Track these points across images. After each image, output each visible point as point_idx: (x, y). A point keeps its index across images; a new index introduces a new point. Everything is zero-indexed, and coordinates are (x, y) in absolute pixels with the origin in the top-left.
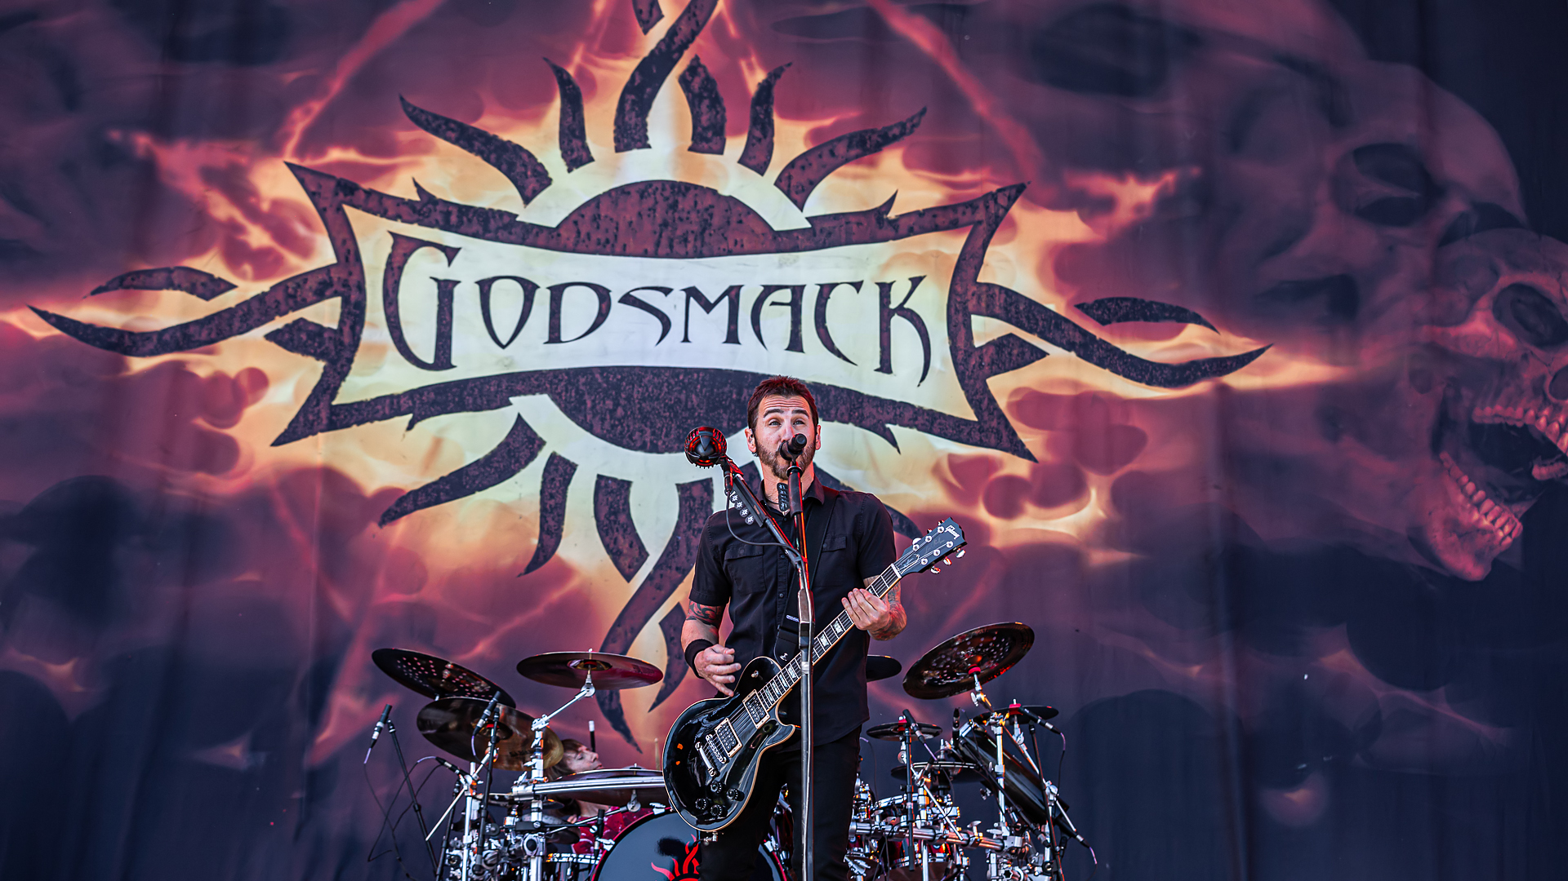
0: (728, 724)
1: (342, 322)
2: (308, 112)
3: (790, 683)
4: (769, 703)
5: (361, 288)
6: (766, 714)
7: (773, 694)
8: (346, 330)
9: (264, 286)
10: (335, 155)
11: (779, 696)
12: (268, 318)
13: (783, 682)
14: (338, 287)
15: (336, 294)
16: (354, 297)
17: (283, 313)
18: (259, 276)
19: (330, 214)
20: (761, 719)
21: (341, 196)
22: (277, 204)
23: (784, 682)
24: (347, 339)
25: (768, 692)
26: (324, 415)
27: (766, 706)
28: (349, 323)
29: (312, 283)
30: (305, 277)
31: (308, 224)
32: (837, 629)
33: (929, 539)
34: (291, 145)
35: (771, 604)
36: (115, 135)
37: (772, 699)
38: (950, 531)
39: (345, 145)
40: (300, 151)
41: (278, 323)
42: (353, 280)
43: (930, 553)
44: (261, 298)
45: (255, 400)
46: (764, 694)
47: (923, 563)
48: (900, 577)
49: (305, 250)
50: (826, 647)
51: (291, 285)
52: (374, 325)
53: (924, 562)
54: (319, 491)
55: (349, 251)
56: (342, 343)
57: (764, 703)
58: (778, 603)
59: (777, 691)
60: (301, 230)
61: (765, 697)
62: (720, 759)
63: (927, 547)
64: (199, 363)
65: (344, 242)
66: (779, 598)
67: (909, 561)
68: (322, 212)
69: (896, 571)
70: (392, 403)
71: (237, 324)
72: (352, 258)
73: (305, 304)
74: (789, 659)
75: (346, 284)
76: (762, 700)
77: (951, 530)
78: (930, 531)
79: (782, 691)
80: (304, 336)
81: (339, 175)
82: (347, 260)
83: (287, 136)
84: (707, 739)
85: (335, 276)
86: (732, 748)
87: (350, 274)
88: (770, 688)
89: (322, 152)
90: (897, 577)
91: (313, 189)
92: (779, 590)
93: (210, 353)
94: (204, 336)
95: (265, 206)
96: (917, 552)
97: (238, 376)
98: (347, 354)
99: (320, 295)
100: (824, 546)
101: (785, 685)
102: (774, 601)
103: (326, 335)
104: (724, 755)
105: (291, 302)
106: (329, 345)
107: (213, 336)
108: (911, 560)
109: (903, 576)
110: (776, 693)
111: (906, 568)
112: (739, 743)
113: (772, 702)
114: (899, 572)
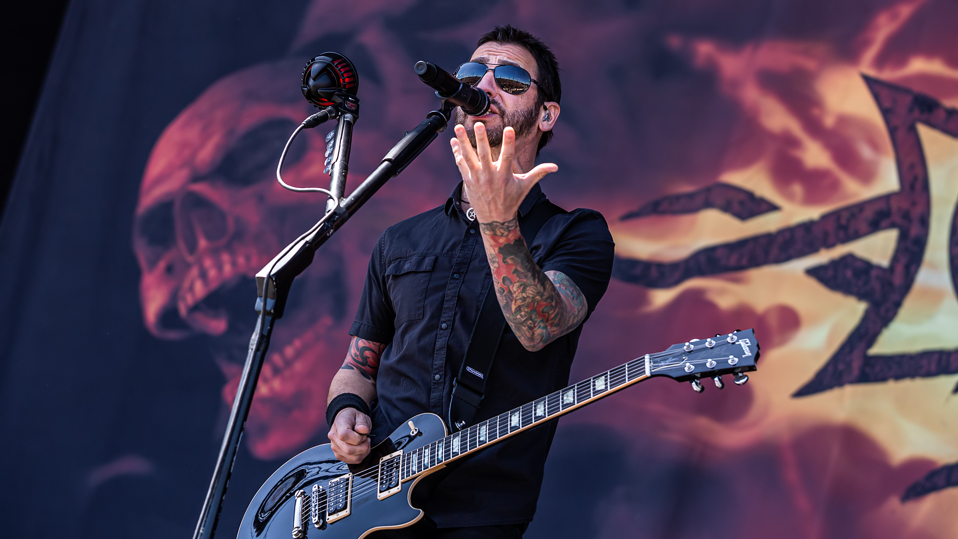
0: (347, 480)
1: (895, 259)
2: (894, 17)
3: (448, 456)
4: (408, 472)
5: (925, 222)
6: (398, 485)
7: (420, 463)
8: (899, 269)
9: (814, 213)
10: (918, 66)
11: (426, 468)
12: (812, 249)
13: (440, 453)
14: (897, 218)
15: (892, 226)
16: (915, 231)
17: (829, 245)
18: (811, 199)
19: (901, 134)
20: (389, 488)
21: (916, 113)
22: (844, 120)
24: (898, 280)
25: (415, 458)
26: (856, 364)
27: (403, 474)
28: (904, 260)
29: (869, 213)
30: (861, 206)
31: (875, 146)
32: (538, 411)
33: (711, 343)
34: (870, 54)
35: (427, 340)
36: (675, 42)
37: (415, 468)
38: (743, 344)
39: (930, 52)
40: (881, 61)
41: (823, 257)
42: (917, 212)
43: (701, 361)
44: (807, 226)
45: (783, 342)
46: (409, 459)
47: (686, 368)
48: (648, 373)
49: (866, 174)
50: (513, 429)
51: (845, 215)
52: (934, 267)
53: (689, 367)
54: (835, 452)
55: (915, 178)
56: (890, 284)
57: (403, 470)
58: (438, 336)
59: (427, 460)
60: (866, 152)
61: (408, 463)
62: (315, 519)
63: (703, 352)
64: (722, 292)
65: (912, 166)
66: (442, 329)
67: (670, 360)
68: (892, 131)
69: (648, 366)
70: (940, 360)
71: (774, 252)
72: (919, 186)
73: (856, 236)
75: (906, 216)
76: (403, 465)
77: (745, 344)
79: (432, 463)
80: (849, 274)
81: (918, 88)
82: (912, 187)
83: (867, 44)
84: (314, 490)
85: (895, 205)
86: (336, 511)
87: (914, 204)
88: (420, 454)
89: (902, 62)
90: (644, 372)
91: (887, 104)
92: (443, 319)
93: (736, 281)
94: (733, 261)
95: (829, 121)
96: (687, 353)
97: (768, 312)
98: (894, 297)
99: (875, 226)
101: (440, 457)
102: (434, 334)
103: (874, 273)
104: (322, 516)
105: (842, 234)
106: (876, 285)
107: (744, 262)
108: (673, 360)
109: (653, 376)
110: (424, 462)
111: (663, 367)
112: (348, 509)
113: (414, 473)
114: (651, 367)
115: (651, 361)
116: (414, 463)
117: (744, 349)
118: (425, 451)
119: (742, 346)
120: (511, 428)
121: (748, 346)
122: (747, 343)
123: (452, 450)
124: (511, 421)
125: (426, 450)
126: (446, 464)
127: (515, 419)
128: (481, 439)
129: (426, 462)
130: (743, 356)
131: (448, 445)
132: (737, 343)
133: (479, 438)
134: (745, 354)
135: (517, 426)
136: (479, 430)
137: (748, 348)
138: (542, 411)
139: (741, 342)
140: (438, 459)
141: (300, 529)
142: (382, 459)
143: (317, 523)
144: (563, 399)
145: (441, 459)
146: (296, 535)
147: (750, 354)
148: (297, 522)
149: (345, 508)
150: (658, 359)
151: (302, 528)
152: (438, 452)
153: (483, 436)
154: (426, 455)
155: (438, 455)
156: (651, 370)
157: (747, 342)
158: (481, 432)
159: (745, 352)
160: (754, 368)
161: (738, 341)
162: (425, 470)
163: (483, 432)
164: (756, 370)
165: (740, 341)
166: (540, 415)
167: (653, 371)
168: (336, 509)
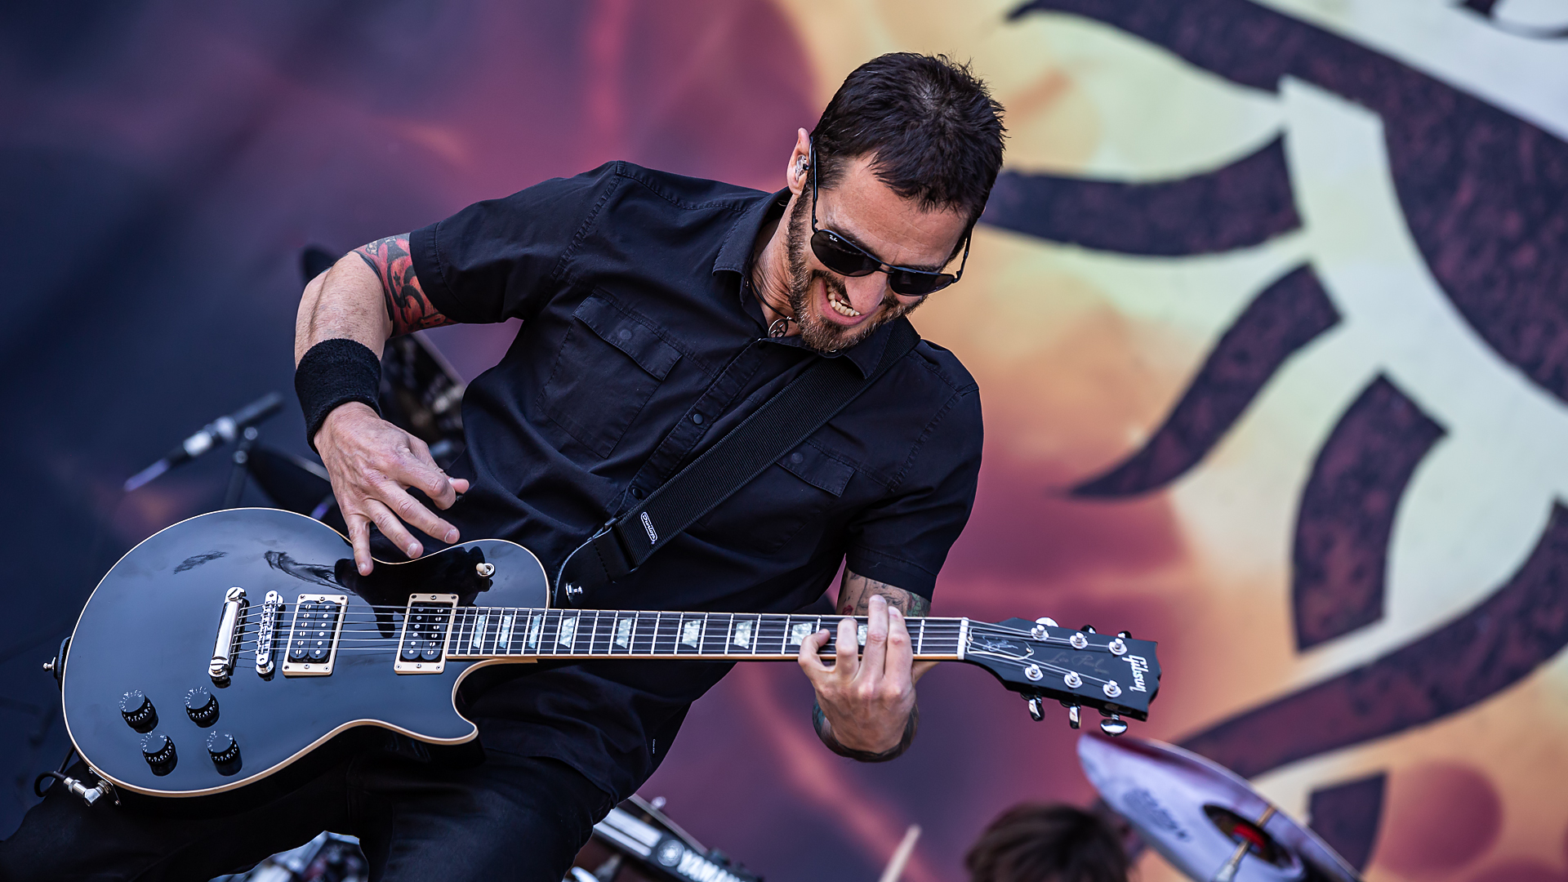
0: (338, 609)
3: (547, 647)
4: (464, 645)
6: (438, 660)
7: (490, 637)
11: (501, 650)
20: (420, 659)
23: (534, 635)
25: (481, 622)
27: (453, 645)
32: (738, 635)
33: (1079, 641)
37: (479, 643)
38: (1134, 666)
43: (1058, 669)
46: (470, 620)
47: (1028, 671)
48: (960, 654)
50: (684, 648)
53: (1033, 672)
57: (454, 636)
59: (505, 637)
61: (467, 628)
62: (260, 657)
63: (1063, 653)
67: (1003, 644)
69: (962, 639)
74: (578, 602)
76: (456, 628)
77: (1138, 667)
78: (1091, 631)
79: (516, 647)
84: (268, 599)
86: (308, 659)
88: (494, 620)
90: (955, 649)
96: (1036, 644)
100: (796, 457)
101: (532, 641)
108: (1009, 646)
109: (967, 660)
110: (499, 639)
111: (988, 651)
112: (330, 664)
113: (475, 650)
114: (967, 644)
115: (970, 633)
116: (479, 633)
117: (1135, 675)
118: (503, 617)
119: (1133, 668)
120: (680, 646)
121: (1143, 673)
122: (1142, 666)
123: (559, 640)
124: (682, 632)
125: (506, 617)
126: (540, 660)
127: (691, 633)
128: (619, 642)
129: (503, 639)
130: (1131, 688)
131: (552, 625)
132: (1124, 659)
133: (616, 638)
134: (1134, 685)
135: (692, 648)
136: (618, 623)
137: (1141, 676)
138: (745, 639)
139: (1131, 659)
140: (527, 644)
141: (226, 662)
142: (414, 597)
143: (264, 666)
144: (790, 634)
145: (534, 647)
146: (214, 671)
147: (1143, 689)
148: (223, 647)
149: (324, 660)
150: (984, 635)
151: (229, 663)
152: (529, 631)
153: (623, 637)
154: (504, 626)
155: (528, 638)
156: (966, 650)
157: (1141, 663)
158: (620, 629)
159: (1136, 680)
160: (1143, 717)
161: (1126, 655)
162: (498, 655)
163: (624, 631)
164: (1144, 720)
165: (1131, 657)
166: (740, 645)
167: (969, 652)
168: (308, 655)
